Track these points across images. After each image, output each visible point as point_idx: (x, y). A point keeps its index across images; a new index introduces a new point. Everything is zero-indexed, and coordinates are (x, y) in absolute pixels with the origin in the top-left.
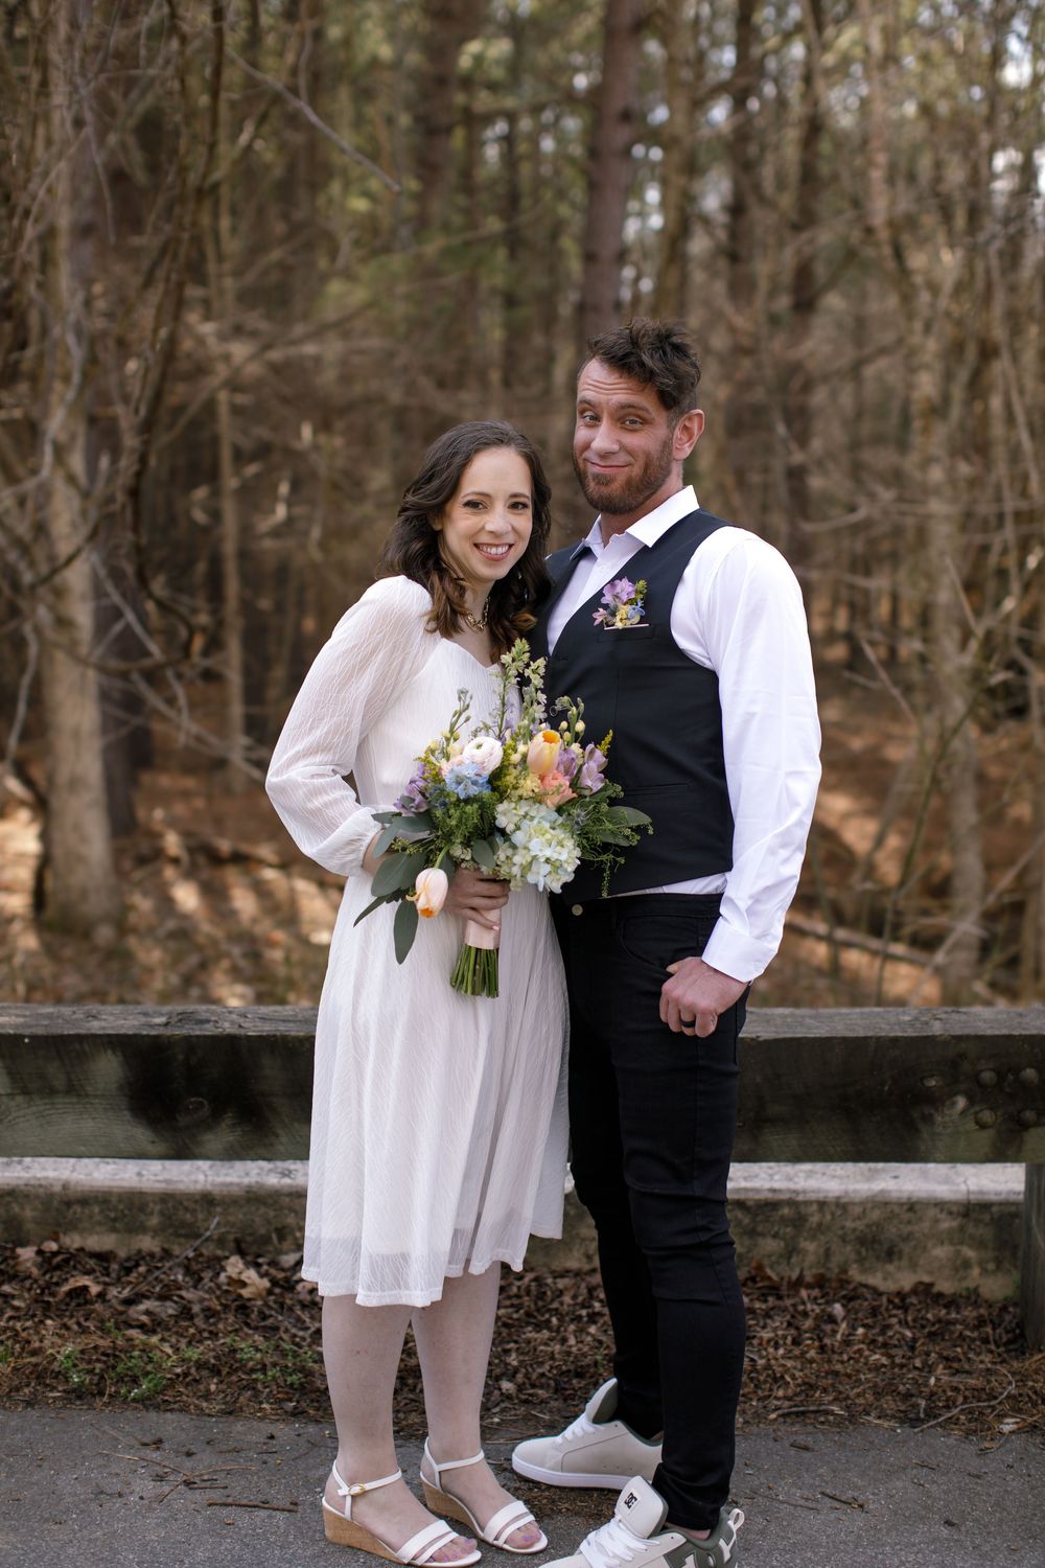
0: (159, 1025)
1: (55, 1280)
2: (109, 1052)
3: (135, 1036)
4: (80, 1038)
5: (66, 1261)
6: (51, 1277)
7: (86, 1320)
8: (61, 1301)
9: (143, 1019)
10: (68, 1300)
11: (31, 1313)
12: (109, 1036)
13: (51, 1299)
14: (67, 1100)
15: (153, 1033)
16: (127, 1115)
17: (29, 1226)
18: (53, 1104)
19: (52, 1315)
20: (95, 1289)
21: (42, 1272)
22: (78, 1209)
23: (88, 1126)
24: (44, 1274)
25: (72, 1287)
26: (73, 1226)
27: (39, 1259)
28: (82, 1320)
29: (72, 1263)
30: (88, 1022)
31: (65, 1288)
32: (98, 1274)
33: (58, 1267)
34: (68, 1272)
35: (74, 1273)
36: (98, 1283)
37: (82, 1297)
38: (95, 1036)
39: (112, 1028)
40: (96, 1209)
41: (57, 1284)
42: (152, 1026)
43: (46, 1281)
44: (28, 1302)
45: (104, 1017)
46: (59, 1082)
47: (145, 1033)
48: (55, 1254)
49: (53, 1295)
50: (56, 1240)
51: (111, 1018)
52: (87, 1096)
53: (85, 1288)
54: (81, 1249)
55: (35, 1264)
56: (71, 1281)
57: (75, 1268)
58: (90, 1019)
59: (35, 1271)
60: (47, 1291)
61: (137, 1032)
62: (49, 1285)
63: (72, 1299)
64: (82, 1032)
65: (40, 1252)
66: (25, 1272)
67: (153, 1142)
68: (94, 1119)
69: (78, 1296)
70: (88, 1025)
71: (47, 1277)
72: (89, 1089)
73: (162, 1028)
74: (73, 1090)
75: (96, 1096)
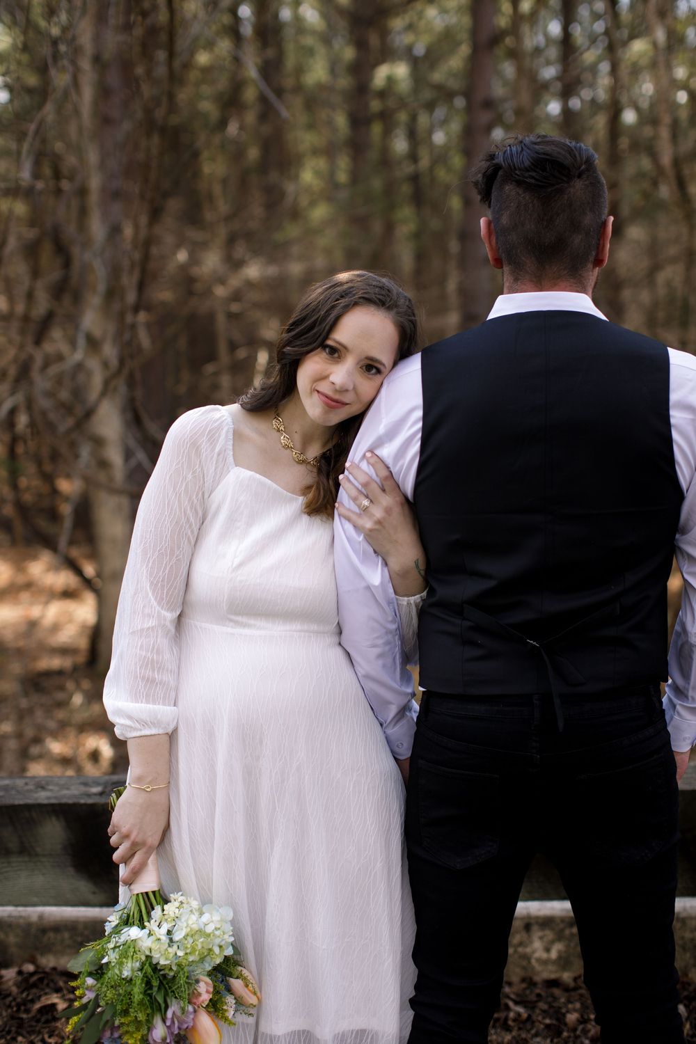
0: (95, 794)
1: (30, 998)
2: (54, 819)
3: (74, 805)
4: (29, 807)
5: (41, 980)
6: (28, 995)
7: (50, 1037)
8: (33, 1017)
9: (83, 789)
10: (39, 1016)
11: (7, 1029)
12: (52, 805)
13: (24, 1016)
14: (20, 859)
15: (90, 801)
16: (71, 870)
17: (13, 950)
18: (9, 863)
19: (25, 1033)
20: (62, 1006)
21: (20, 990)
22: (51, 935)
23: (39, 880)
24: (22, 992)
25: (42, 1005)
26: (47, 949)
27: (20, 978)
28: (46, 1036)
29: (46, 982)
30: (36, 792)
31: (37, 1006)
32: (65, 992)
33: (34, 985)
34: (43, 989)
35: (47, 991)
36: (65, 1000)
37: (50, 1014)
38: (40, 806)
39: (56, 798)
40: (66, 935)
41: (33, 1001)
42: (89, 795)
43: (22, 998)
44: (5, 1019)
45: (50, 787)
46: (13, 844)
47: (82, 801)
48: (32, 974)
49: (27, 1011)
50: (33, 961)
51: (56, 788)
52: (37, 855)
53: (54, 1006)
54: (54, 969)
55: (16, 984)
56: (43, 999)
57: (48, 985)
58: (40, 789)
59: (14, 990)
60: (23, 1008)
61: (75, 800)
62: (25, 1002)
63: (42, 1015)
64: (30, 801)
65: (20, 973)
66: (7, 990)
67: (94, 893)
68: (43, 874)
69: (47, 1013)
70: (36, 795)
71: (24, 995)
72: (38, 850)
73: (98, 797)
74: (26, 850)
75: (44, 856)
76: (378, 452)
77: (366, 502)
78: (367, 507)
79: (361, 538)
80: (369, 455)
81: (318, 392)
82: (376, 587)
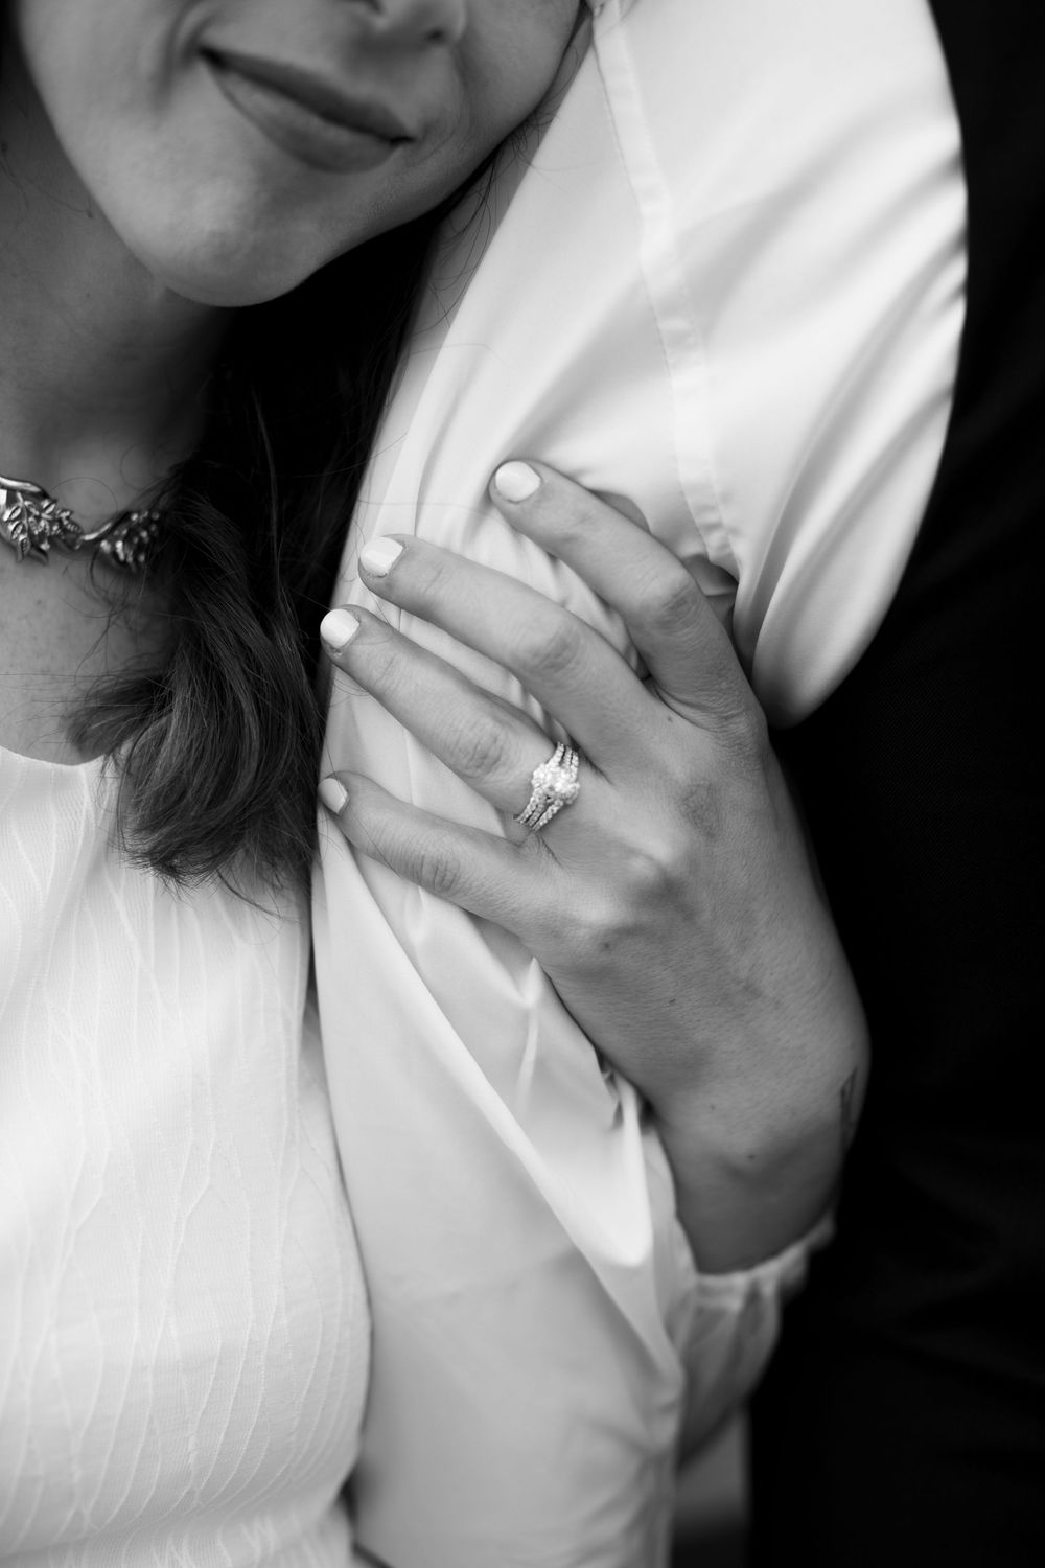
76: (575, 451)
77: (555, 775)
78: (568, 805)
79: (530, 990)
80: (519, 481)
81: (218, 60)
82: (628, 1273)
